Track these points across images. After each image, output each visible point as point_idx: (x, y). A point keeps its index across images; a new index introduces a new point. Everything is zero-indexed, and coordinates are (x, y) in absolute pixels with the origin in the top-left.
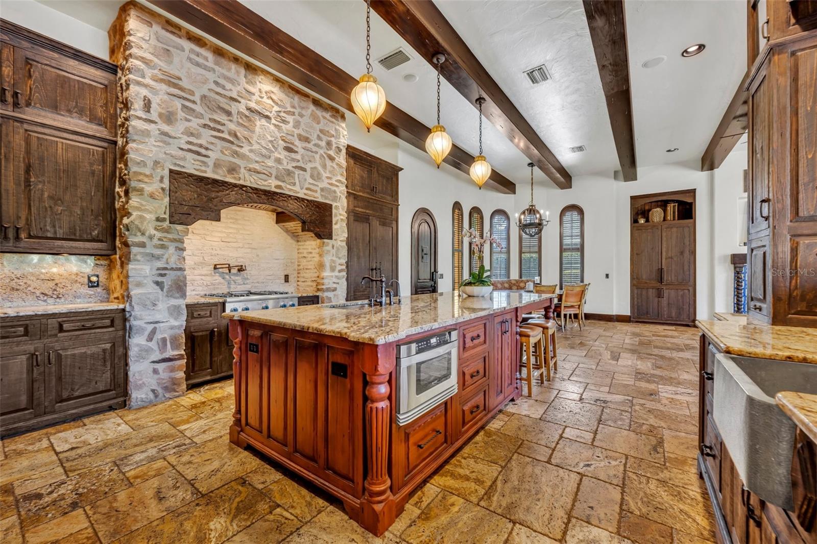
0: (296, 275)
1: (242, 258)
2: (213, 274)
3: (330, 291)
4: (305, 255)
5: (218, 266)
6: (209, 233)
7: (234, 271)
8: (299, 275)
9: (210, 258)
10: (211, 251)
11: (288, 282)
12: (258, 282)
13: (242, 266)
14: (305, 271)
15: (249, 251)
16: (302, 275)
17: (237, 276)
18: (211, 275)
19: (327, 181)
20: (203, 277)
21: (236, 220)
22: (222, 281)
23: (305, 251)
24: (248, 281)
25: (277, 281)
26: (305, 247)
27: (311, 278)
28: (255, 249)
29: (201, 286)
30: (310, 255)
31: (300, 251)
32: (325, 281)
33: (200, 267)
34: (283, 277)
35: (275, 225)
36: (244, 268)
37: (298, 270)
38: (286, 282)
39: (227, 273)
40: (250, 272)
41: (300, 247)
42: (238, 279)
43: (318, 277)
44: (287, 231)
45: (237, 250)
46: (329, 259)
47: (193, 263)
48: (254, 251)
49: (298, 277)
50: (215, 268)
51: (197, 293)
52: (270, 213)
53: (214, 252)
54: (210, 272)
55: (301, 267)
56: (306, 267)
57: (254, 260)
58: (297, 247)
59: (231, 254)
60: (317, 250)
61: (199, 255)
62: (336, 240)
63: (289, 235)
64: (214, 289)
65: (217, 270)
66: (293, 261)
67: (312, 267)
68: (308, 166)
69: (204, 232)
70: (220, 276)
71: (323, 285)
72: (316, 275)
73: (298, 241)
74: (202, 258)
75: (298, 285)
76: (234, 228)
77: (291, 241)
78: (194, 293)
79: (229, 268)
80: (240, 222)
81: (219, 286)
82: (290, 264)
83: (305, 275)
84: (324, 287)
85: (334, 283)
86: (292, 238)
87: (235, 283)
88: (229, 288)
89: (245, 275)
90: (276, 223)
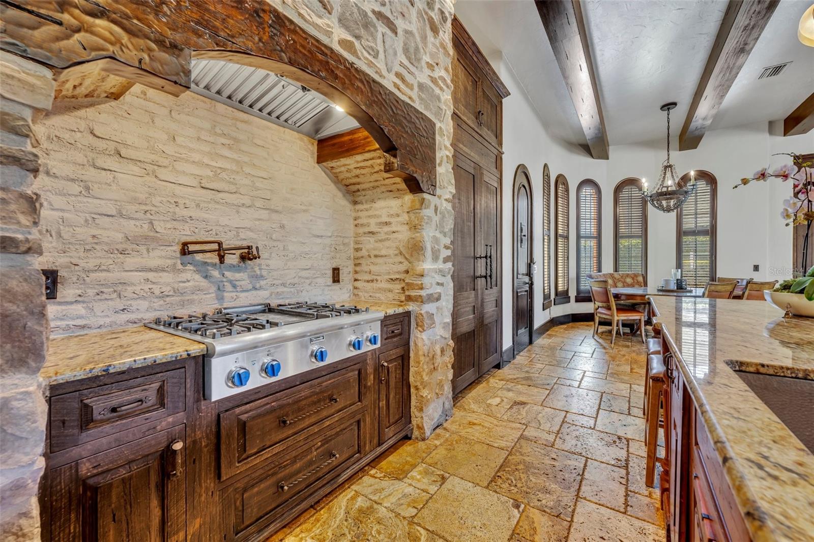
0: (351, 268)
1: (250, 229)
2: (180, 267)
3: (433, 301)
4: (373, 228)
5: (192, 248)
6: (165, 162)
7: (232, 259)
8: (358, 269)
9: (169, 225)
10: (173, 208)
11: (338, 281)
12: (284, 285)
13: (249, 248)
14: (373, 260)
15: (264, 214)
16: (365, 268)
17: (239, 272)
18: (174, 268)
19: (427, 72)
20: (151, 275)
21: (236, 140)
22: (204, 283)
23: (373, 221)
24: (263, 283)
25: (319, 280)
26: (370, 213)
27: (389, 273)
28: (276, 211)
29: (144, 298)
30: (386, 229)
31: (359, 221)
32: (426, 281)
33: (143, 249)
34: (330, 273)
35: (316, 165)
36: (255, 252)
37: (356, 258)
38: (334, 281)
39: (214, 265)
40: (269, 262)
41: (360, 214)
42: (242, 278)
43: (407, 272)
44: (337, 179)
45: (238, 212)
46: (431, 235)
47: (119, 236)
48: (275, 216)
49: (356, 272)
50: (185, 250)
51: (133, 317)
52: (306, 139)
53: (181, 212)
54: (169, 262)
55: (364, 253)
56: (376, 253)
57: (274, 237)
58: (354, 214)
59: (224, 221)
60: (405, 218)
61: (140, 215)
62: (440, 197)
63: (340, 190)
64: (183, 304)
65: (188, 258)
66: (346, 241)
67: (391, 252)
68: (400, 24)
69: (153, 157)
70: (198, 271)
71: (422, 289)
72: (403, 268)
73: (355, 203)
74: (146, 226)
75: (355, 288)
76: (234, 160)
77: (343, 202)
78: (125, 317)
79: (221, 253)
80: (244, 147)
81: (195, 297)
82: (342, 247)
83: (373, 268)
84: (423, 293)
85: (438, 284)
86: (344, 196)
87: (234, 286)
88: (221, 299)
89: (257, 269)
90: (318, 162)
